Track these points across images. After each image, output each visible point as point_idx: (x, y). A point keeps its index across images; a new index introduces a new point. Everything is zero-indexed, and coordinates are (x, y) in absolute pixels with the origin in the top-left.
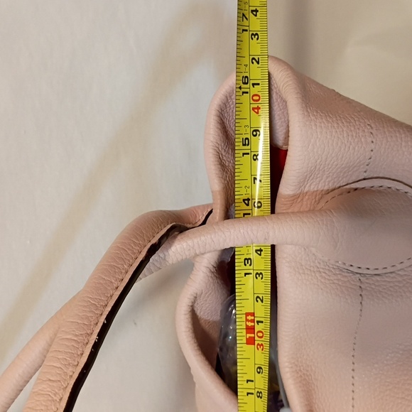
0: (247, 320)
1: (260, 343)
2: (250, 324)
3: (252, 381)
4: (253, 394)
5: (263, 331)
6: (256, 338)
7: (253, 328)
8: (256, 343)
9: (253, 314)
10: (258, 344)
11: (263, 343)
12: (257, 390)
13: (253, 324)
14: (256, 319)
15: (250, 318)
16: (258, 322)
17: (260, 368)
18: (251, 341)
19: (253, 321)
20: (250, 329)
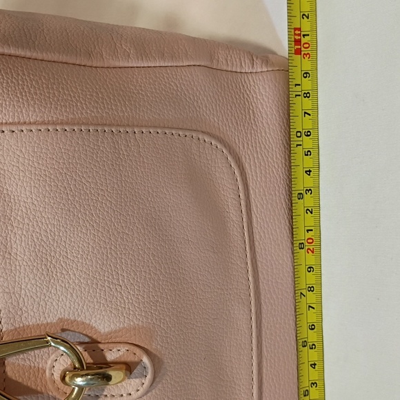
1: (306, 53)
2: (297, 37)
3: (299, 85)
4: (300, 95)
5: (309, 42)
6: (303, 49)
7: (300, 40)
8: (303, 53)
9: (299, 29)
10: (304, 54)
11: (309, 52)
12: (303, 92)
13: (299, 37)
14: (302, 33)
15: (297, 32)
16: (304, 36)
17: (306, 73)
18: (298, 52)
19: (300, 35)
20: (298, 42)
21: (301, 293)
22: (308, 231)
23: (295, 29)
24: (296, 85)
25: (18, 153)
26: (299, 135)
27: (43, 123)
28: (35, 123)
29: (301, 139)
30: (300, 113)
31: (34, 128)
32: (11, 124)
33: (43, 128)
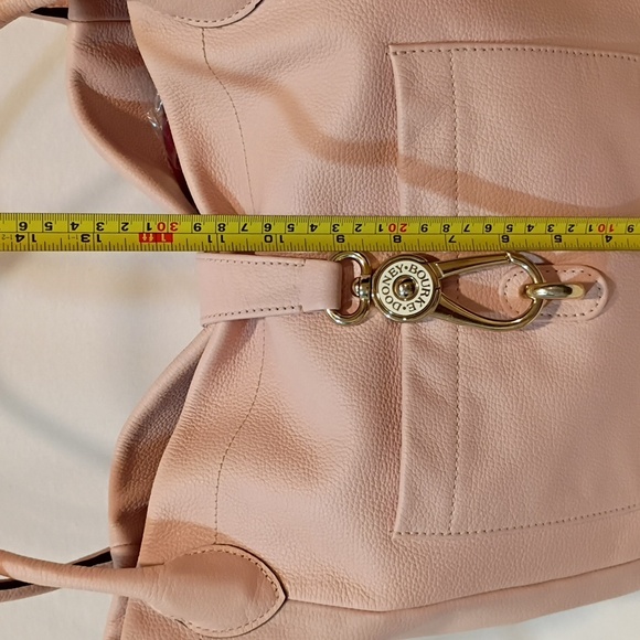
0: (148, 240)
1: (170, 227)
2: (151, 238)
3: (209, 236)
4: (222, 236)
5: (158, 223)
6: (165, 231)
7: (155, 234)
8: (170, 231)
9: (141, 234)
10: (172, 229)
11: (170, 223)
12: (218, 232)
13: (151, 235)
14: (146, 231)
15: (145, 238)
16: (149, 229)
17: (195, 227)
18: (169, 237)
19: (148, 234)
20: (157, 237)
21: (450, 241)
22: (381, 230)
23: (141, 240)
24: (210, 241)
25: (487, 71)
26: (269, 239)
27: (511, 42)
28: (503, 42)
29: (274, 236)
30: (243, 236)
31: (504, 47)
32: (481, 42)
33: (512, 47)
